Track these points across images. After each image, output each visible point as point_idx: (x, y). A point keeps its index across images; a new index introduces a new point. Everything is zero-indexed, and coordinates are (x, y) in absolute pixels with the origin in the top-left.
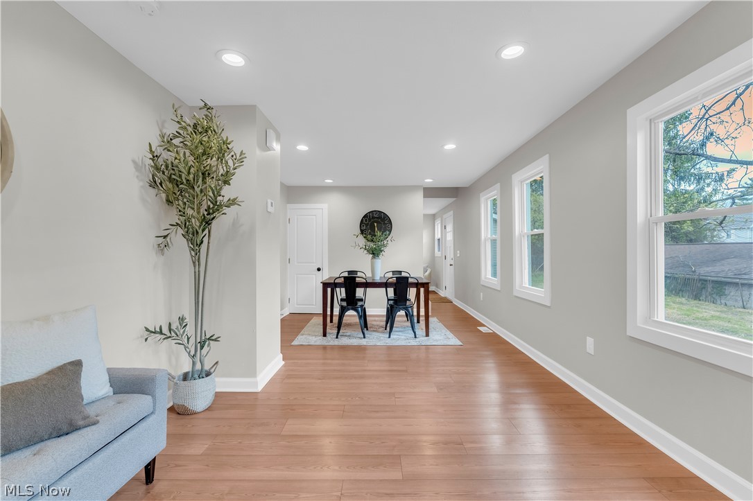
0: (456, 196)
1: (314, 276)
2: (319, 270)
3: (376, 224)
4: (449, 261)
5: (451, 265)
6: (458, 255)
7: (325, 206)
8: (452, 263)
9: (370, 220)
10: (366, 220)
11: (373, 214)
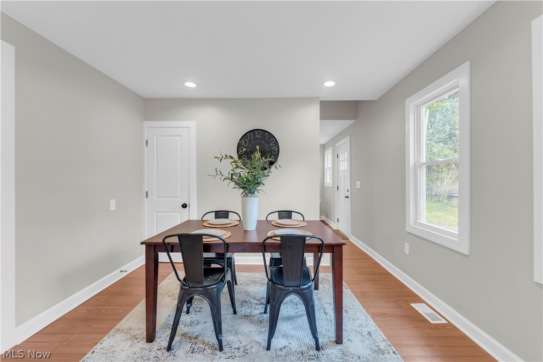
0: (355, 117)
1: (179, 214)
2: (184, 206)
3: (258, 147)
4: (343, 192)
5: (347, 197)
6: (359, 187)
7: (192, 124)
8: (348, 194)
9: (250, 142)
10: (245, 142)
11: (254, 135)
